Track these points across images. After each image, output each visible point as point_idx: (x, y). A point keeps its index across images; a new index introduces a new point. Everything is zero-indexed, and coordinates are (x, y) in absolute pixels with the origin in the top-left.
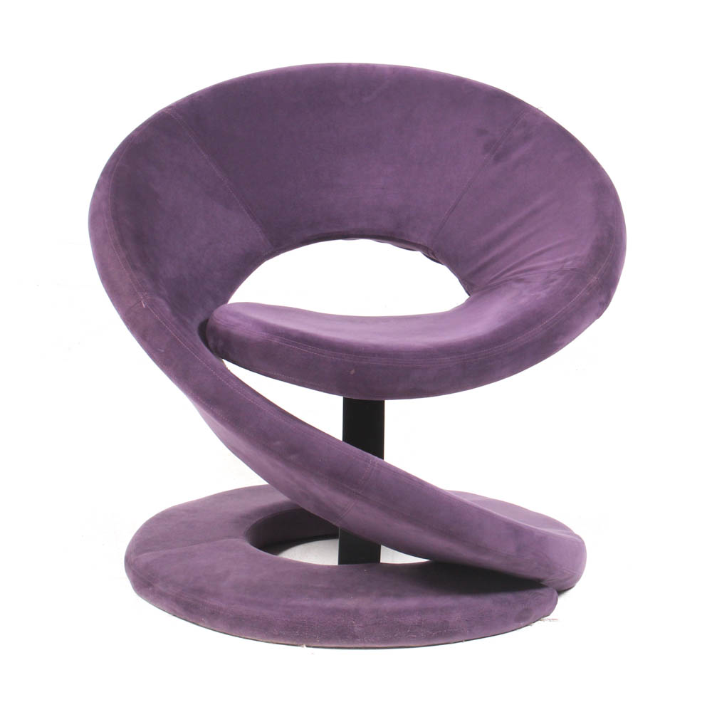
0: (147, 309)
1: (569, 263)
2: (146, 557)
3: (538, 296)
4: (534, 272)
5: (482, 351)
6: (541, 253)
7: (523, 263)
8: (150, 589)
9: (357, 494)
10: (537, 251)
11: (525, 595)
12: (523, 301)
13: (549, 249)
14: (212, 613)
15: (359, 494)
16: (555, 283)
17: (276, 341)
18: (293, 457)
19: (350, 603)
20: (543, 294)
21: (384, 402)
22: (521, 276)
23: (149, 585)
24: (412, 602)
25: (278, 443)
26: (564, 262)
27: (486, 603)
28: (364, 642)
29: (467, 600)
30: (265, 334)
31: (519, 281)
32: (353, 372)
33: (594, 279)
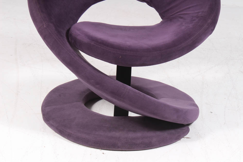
0: (45, 28)
1: (200, 13)
2: (48, 109)
3: (189, 26)
4: (187, 15)
5: (168, 50)
6: (189, 8)
7: (182, 11)
8: (48, 122)
9: (120, 99)
10: (188, 7)
11: (179, 130)
12: (183, 28)
13: (193, 7)
14: (69, 135)
15: (121, 100)
16: (195, 21)
17: (93, 43)
18: (97, 86)
19: (117, 134)
20: (191, 26)
21: (131, 67)
22: (182, 16)
23: (48, 121)
24: (139, 134)
25: (92, 81)
26: (199, 12)
27: (165, 134)
28: (122, 149)
29: (159, 133)
30: (89, 40)
31: (181, 18)
32: (120, 57)
33: (210, 21)
